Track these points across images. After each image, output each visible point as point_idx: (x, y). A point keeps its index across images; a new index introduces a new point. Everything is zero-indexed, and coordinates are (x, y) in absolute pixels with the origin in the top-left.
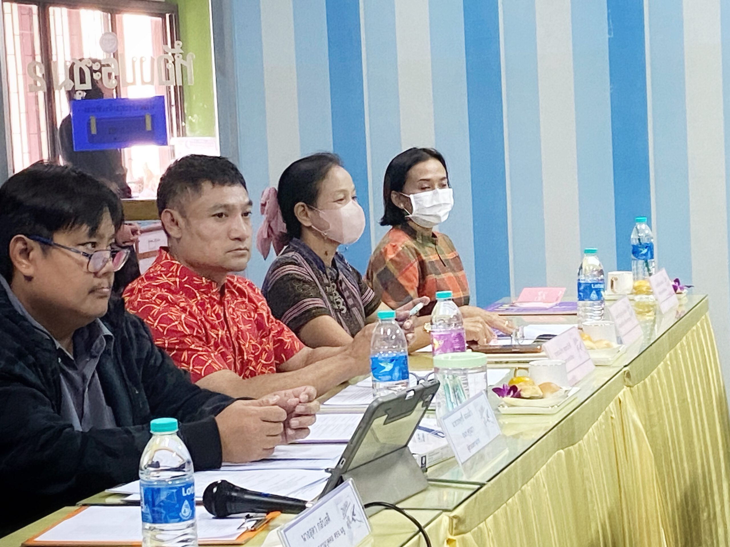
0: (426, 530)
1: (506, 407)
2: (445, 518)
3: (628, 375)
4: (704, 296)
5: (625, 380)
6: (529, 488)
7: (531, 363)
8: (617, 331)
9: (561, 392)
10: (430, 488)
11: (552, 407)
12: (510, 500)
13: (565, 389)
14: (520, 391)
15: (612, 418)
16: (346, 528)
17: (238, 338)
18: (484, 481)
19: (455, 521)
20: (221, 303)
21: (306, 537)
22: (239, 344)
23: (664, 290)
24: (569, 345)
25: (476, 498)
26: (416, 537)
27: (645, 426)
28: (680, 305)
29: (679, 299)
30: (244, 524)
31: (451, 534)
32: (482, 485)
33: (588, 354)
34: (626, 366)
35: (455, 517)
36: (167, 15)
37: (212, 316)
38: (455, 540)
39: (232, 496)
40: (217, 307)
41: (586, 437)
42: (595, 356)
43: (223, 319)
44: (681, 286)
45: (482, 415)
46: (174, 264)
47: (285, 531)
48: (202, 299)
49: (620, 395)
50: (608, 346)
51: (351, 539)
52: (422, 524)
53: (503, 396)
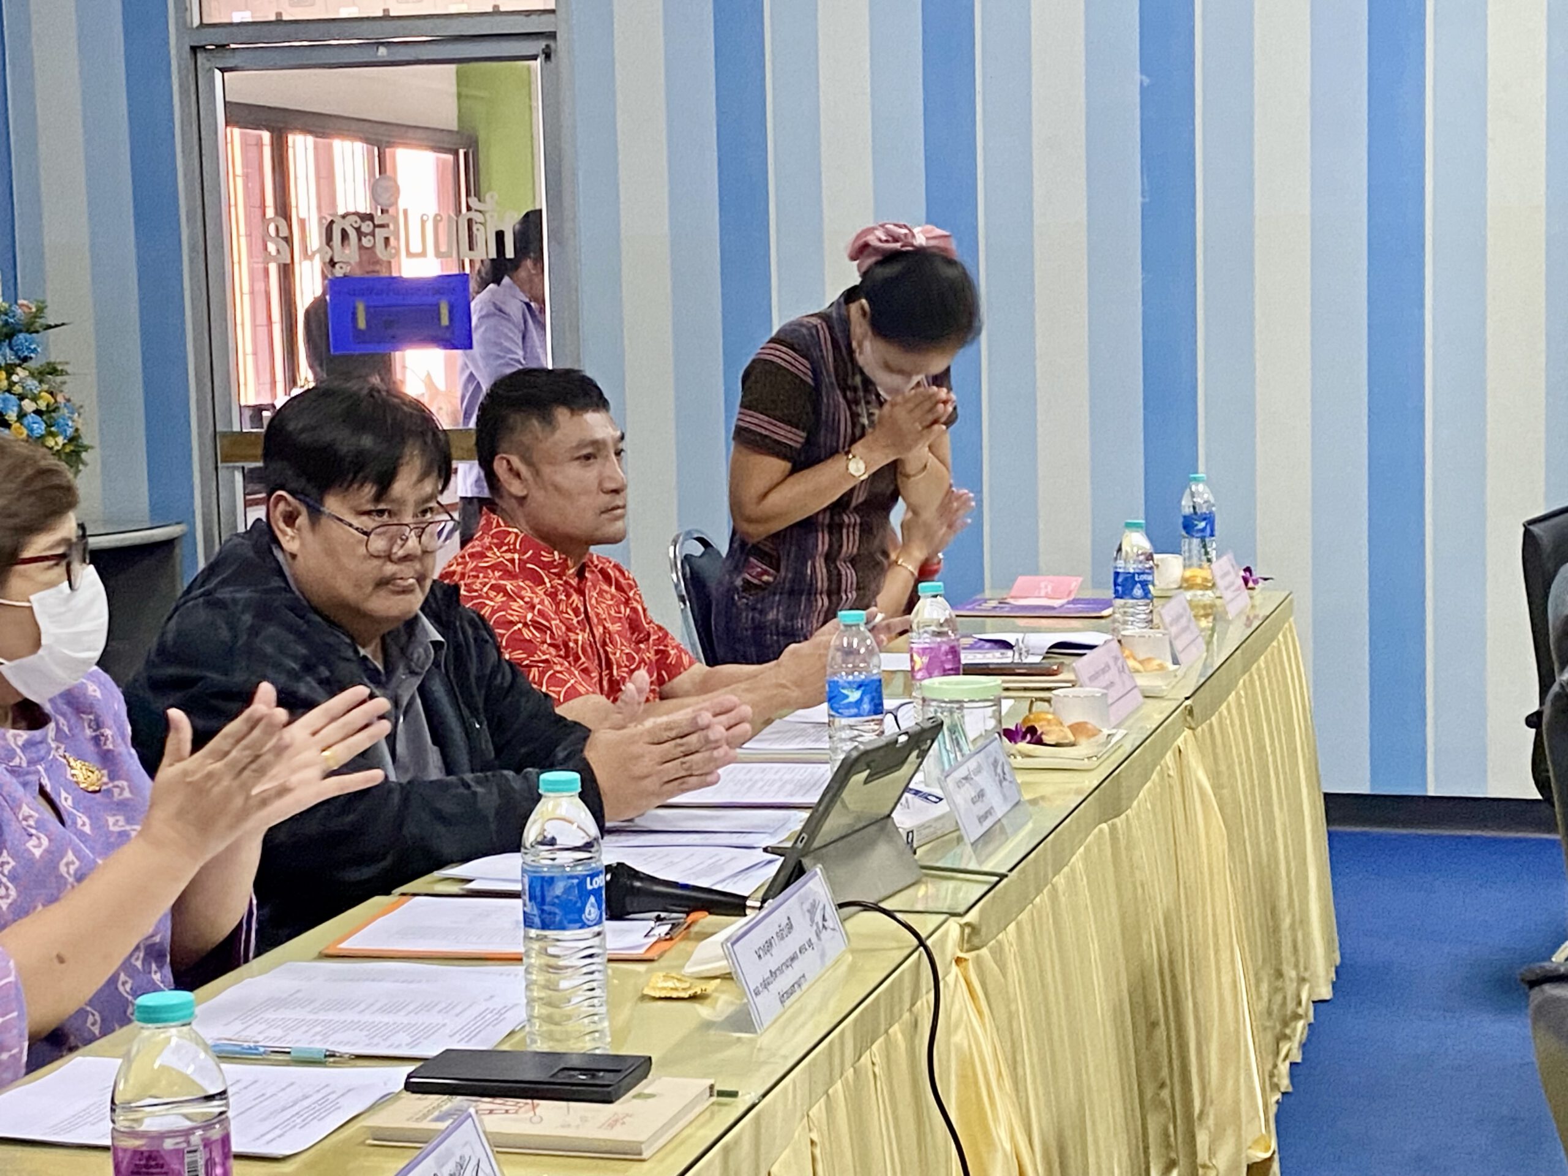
0: (929, 943)
1: (1019, 758)
2: (953, 927)
3: (1191, 712)
4: (1287, 593)
5: (1186, 720)
6: (1062, 881)
7: (1055, 692)
8: (1171, 645)
9: (1102, 738)
10: (924, 879)
11: (1089, 758)
12: (1038, 899)
13: (1106, 732)
14: (1042, 733)
15: (1169, 776)
16: (814, 940)
17: (604, 644)
18: (1003, 870)
19: (967, 930)
20: (581, 592)
21: (761, 953)
22: (606, 652)
23: (1232, 584)
24: (1108, 666)
25: (994, 897)
26: (916, 955)
27: (1213, 787)
28: (1253, 607)
29: (1251, 597)
30: (652, 929)
31: (961, 951)
32: (1003, 877)
33: (1132, 677)
34: (1187, 698)
35: (968, 924)
36: (461, 152)
37: (567, 613)
38: (966, 960)
39: (633, 887)
40: (575, 597)
41: (1135, 803)
42: (1142, 681)
43: (583, 616)
44: (1254, 577)
45: (995, 770)
46: (510, 533)
47: (733, 944)
48: (552, 587)
49: (1180, 742)
50: (1161, 667)
51: (823, 955)
52: (923, 935)
53: (1016, 742)
